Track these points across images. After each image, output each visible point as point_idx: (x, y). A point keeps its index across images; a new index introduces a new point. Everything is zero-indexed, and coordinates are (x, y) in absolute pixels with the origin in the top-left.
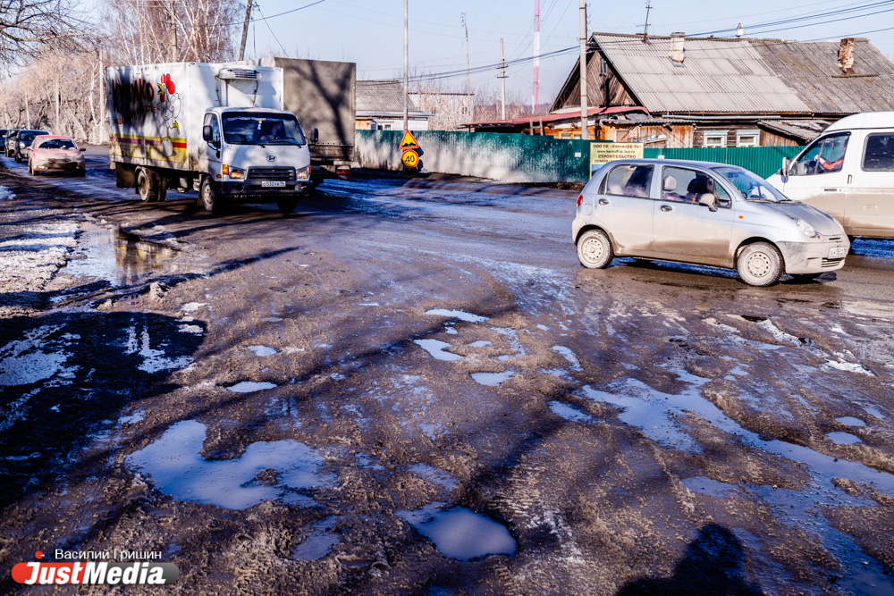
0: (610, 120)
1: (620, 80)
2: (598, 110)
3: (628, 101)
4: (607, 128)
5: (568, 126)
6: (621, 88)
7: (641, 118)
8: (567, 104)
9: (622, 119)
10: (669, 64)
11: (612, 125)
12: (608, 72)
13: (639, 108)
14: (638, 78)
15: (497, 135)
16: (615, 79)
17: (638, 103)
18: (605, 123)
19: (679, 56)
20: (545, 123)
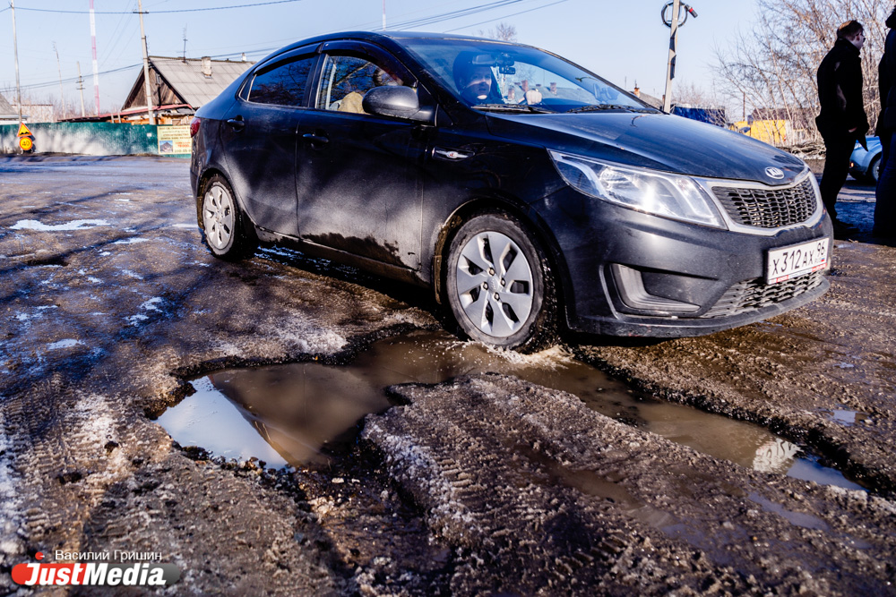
0: (166, 113)
1: (170, 87)
2: (156, 107)
3: (177, 101)
4: (165, 119)
5: (138, 118)
6: (171, 93)
7: (187, 111)
8: (135, 105)
9: (174, 112)
10: (202, 77)
11: (168, 116)
12: (161, 82)
13: (185, 105)
14: (182, 85)
15: (91, 124)
16: (166, 86)
17: (184, 102)
18: (163, 115)
19: (208, 72)
20: (122, 116)
